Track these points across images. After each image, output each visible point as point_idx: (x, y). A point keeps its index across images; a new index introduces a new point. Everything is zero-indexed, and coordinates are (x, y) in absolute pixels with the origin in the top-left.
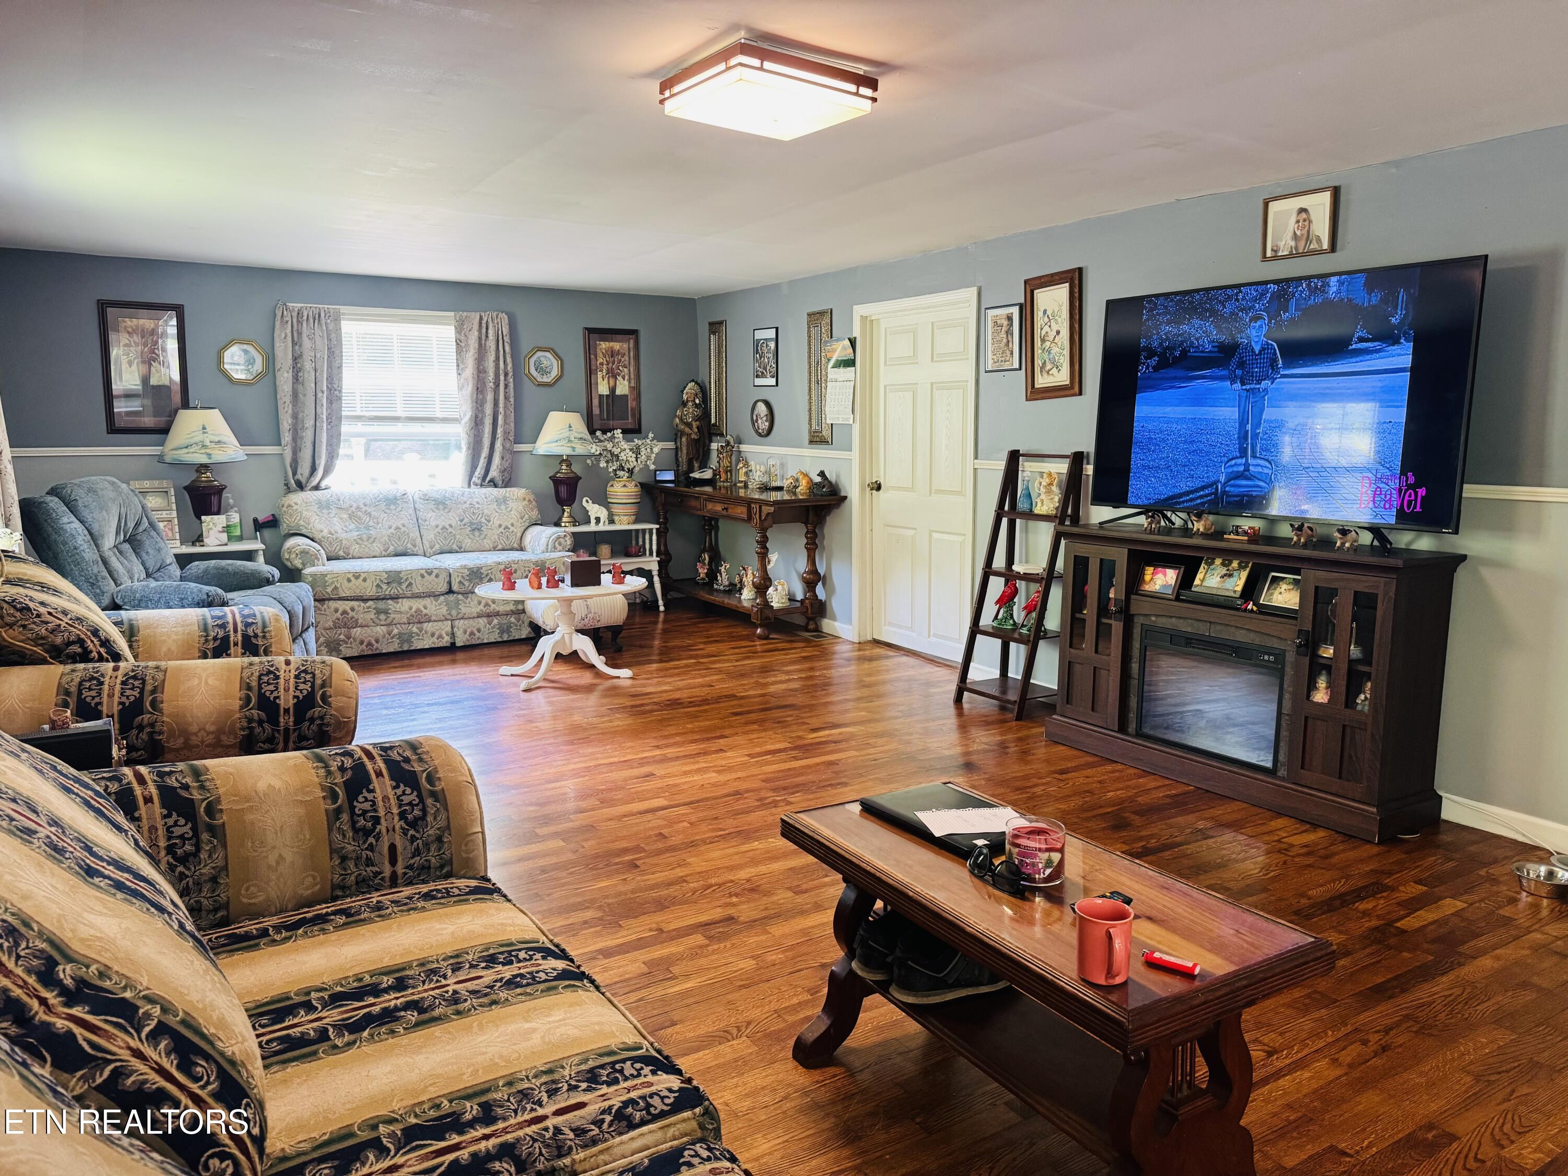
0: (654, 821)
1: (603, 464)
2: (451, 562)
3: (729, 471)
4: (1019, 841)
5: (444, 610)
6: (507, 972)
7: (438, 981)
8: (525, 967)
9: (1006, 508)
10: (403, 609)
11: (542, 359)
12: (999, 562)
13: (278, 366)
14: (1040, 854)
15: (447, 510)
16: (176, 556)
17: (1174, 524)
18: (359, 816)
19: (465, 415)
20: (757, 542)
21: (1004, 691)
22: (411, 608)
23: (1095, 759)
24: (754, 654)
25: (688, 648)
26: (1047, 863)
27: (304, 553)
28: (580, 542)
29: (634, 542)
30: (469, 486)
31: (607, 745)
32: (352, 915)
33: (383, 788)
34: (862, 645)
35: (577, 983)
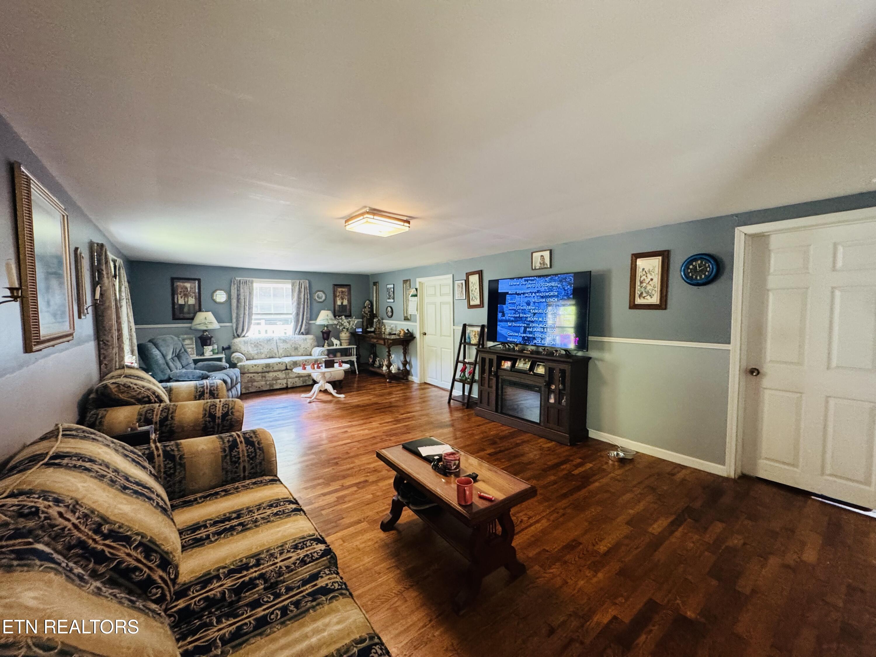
0: (346, 448)
1: (338, 327)
2: (287, 360)
3: (379, 328)
4: (446, 458)
5: (284, 376)
6: (275, 510)
7: (251, 515)
8: (282, 508)
9: (463, 341)
10: (270, 376)
11: (319, 294)
12: (461, 358)
13: (232, 297)
14: (451, 461)
15: (286, 343)
16: (193, 360)
17: (511, 347)
18: (233, 457)
19: (294, 312)
20: (387, 352)
21: (464, 399)
22: (273, 375)
23: (490, 421)
24: (386, 388)
25: (364, 387)
26: (454, 464)
27: (238, 358)
28: (330, 352)
29: (349, 352)
30: (294, 335)
31: (333, 421)
32: (227, 492)
33: (242, 447)
34: (421, 384)
35: (298, 513)
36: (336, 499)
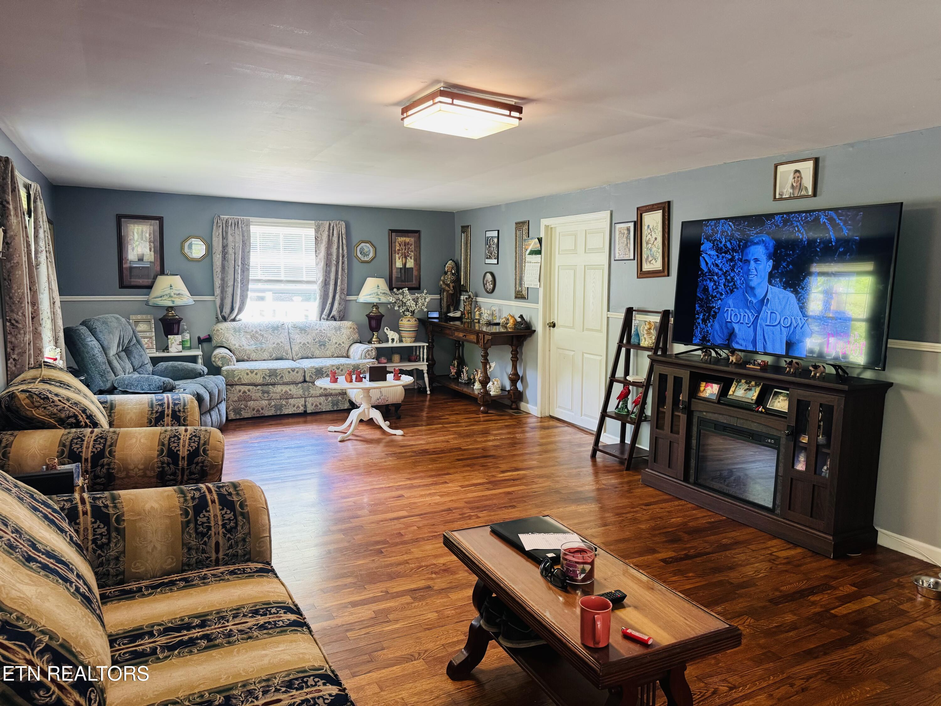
0: (399, 525)
1: (396, 308)
2: (307, 364)
3: (470, 313)
4: (567, 557)
5: (301, 392)
6: (262, 620)
7: (223, 623)
8: (272, 618)
9: (625, 341)
10: (277, 391)
11: (364, 247)
12: (620, 373)
13: (214, 251)
14: (578, 565)
15: (306, 334)
16: (151, 358)
17: (721, 356)
18: (200, 525)
19: (319, 279)
20: (482, 356)
22: (282, 391)
23: (670, 497)
24: (478, 422)
25: (439, 418)
26: (582, 571)
27: (223, 357)
28: (381, 353)
29: (414, 353)
30: (320, 320)
31: (380, 477)
32: (189, 582)
33: (215, 510)
34: (542, 419)
35: (299, 629)
36: (373, 615)
